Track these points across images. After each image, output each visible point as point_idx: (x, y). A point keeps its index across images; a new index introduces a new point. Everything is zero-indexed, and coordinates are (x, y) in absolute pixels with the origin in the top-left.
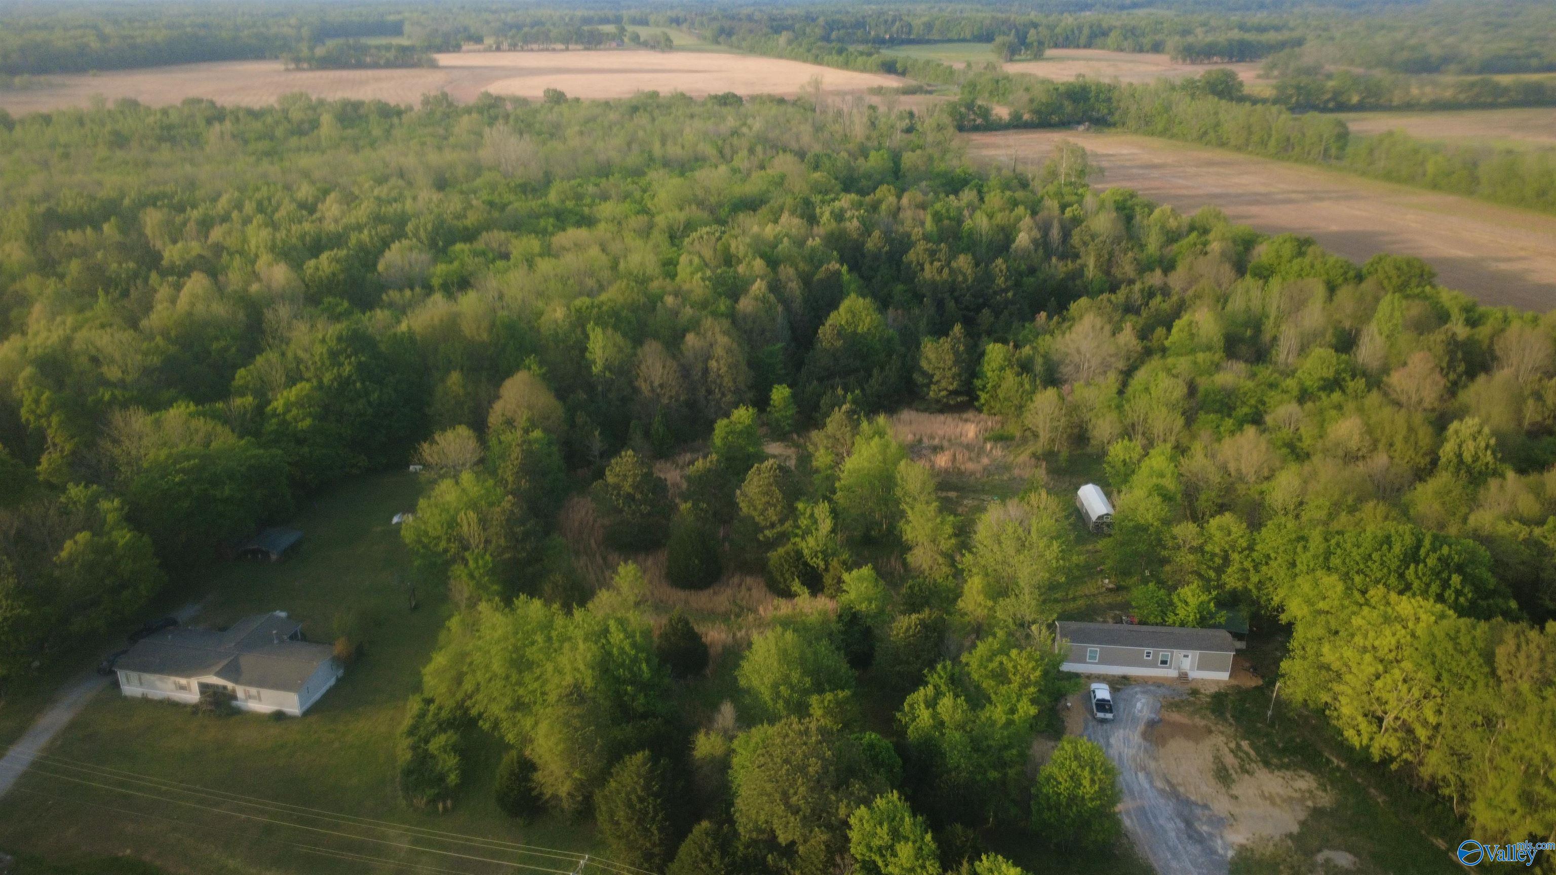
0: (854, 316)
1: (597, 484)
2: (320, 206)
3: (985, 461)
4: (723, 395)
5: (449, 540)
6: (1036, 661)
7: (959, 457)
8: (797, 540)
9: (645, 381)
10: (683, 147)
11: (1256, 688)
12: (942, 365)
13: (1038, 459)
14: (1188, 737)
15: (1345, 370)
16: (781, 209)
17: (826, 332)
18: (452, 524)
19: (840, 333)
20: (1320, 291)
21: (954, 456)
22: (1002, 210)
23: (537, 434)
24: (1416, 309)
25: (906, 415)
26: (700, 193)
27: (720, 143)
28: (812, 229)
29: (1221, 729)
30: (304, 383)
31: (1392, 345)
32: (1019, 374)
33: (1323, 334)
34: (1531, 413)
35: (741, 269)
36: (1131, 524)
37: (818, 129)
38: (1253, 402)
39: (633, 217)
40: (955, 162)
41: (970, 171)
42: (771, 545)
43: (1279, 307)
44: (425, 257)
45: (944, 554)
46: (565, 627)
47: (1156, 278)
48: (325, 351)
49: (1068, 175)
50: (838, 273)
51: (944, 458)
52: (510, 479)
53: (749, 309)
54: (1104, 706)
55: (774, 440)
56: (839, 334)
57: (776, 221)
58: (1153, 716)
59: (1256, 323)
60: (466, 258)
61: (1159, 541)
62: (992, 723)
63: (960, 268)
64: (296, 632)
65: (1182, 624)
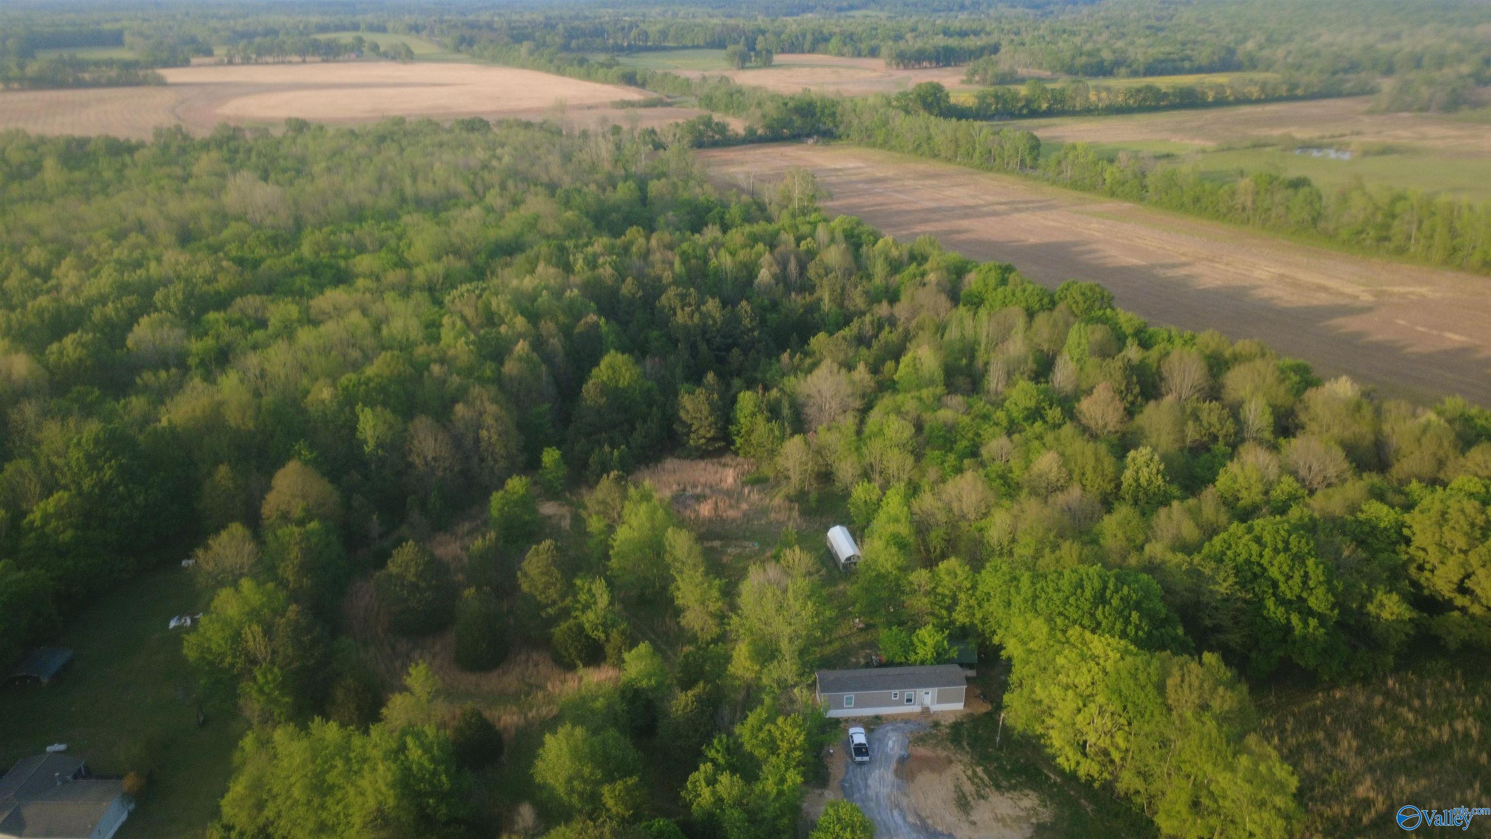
0: (614, 372)
1: (379, 574)
2: (54, 271)
3: (744, 506)
4: (496, 461)
5: (234, 656)
6: (800, 726)
7: (721, 504)
8: (578, 613)
9: (418, 456)
10: (434, 182)
11: (986, 714)
12: (698, 415)
13: (791, 501)
14: (933, 770)
15: (1043, 400)
16: (537, 258)
17: (590, 389)
18: (237, 637)
19: (604, 390)
20: (1021, 322)
21: (716, 502)
22: (744, 247)
23: (314, 525)
24: (1099, 333)
25: (670, 463)
26: (456, 240)
27: (471, 177)
28: (568, 277)
29: (960, 757)
30: (61, 493)
31: (1081, 369)
32: (769, 420)
33: (1026, 361)
34: (1192, 433)
35: (503, 329)
36: (874, 574)
37: (567, 158)
38: (970, 435)
39: (391, 272)
40: (698, 190)
41: (712, 199)
42: (553, 621)
43: (987, 336)
44: (179, 332)
45: (712, 615)
46: (364, 746)
47: (883, 309)
48: (81, 455)
49: (801, 199)
50: (596, 325)
51: (707, 508)
52: (291, 578)
53: (515, 372)
54: (860, 749)
55: (549, 500)
56: (602, 391)
57: (532, 271)
58: (902, 753)
59: (970, 350)
60: (221, 329)
61: (898, 585)
62: (764, 795)
63: (709, 312)
64: (80, 770)
65: (923, 663)
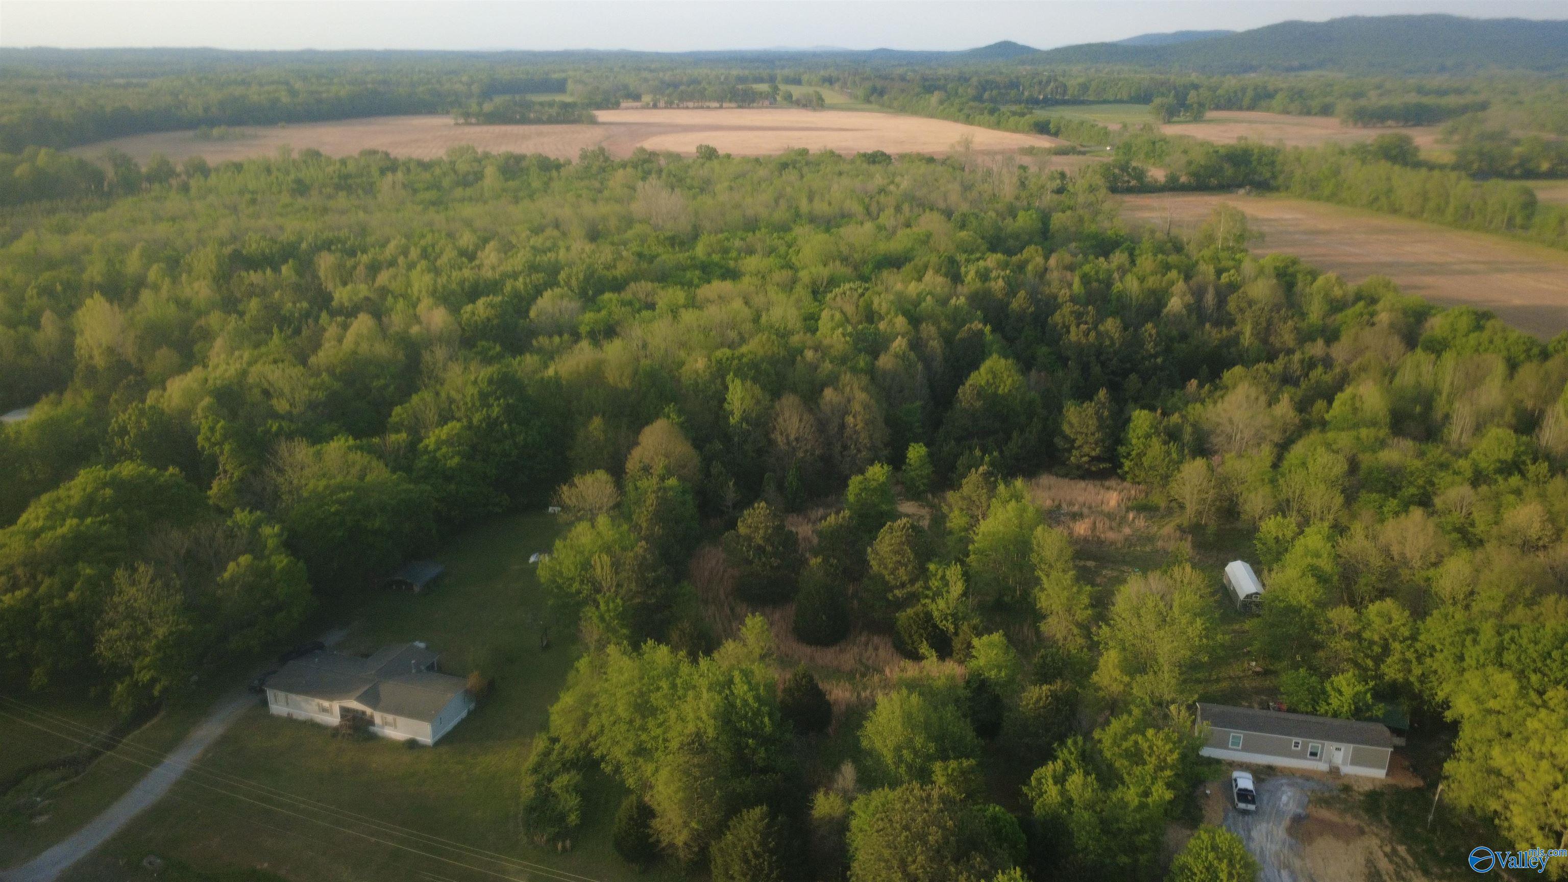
0: (994, 377)
1: (728, 535)
2: (479, 253)
3: (1127, 531)
4: (859, 451)
5: (582, 582)
6: (1174, 743)
7: (1099, 525)
8: (927, 601)
9: (781, 434)
10: (830, 204)
11: (1417, 789)
12: (1085, 431)
13: (1183, 531)
14: (1337, 836)
15: (1524, 453)
16: (926, 267)
17: (966, 392)
18: (586, 566)
19: (980, 393)
20: (1500, 368)
21: (1095, 523)
22: (1154, 273)
23: (672, 482)
25: (1046, 480)
26: (845, 250)
27: (867, 200)
28: (956, 288)
29: (1375, 830)
30: (454, 422)
32: (1165, 443)
35: (882, 326)
36: (1282, 605)
37: (967, 188)
38: (1421, 482)
39: (778, 272)
40: (1107, 224)
41: (1122, 233)
42: (901, 605)
43: (1452, 384)
44: (575, 305)
45: (1079, 625)
46: (690, 675)
47: (1317, 348)
48: (476, 392)
49: (1225, 239)
50: (981, 332)
51: (1083, 526)
52: (644, 525)
53: (889, 366)
54: (1246, 796)
55: (908, 500)
56: (979, 394)
57: (920, 279)
58: (1299, 811)
59: (1427, 400)
60: (613, 308)
61: (1312, 625)
62: (1124, 805)
63: (1107, 331)
64: (433, 663)
65: (1335, 715)
